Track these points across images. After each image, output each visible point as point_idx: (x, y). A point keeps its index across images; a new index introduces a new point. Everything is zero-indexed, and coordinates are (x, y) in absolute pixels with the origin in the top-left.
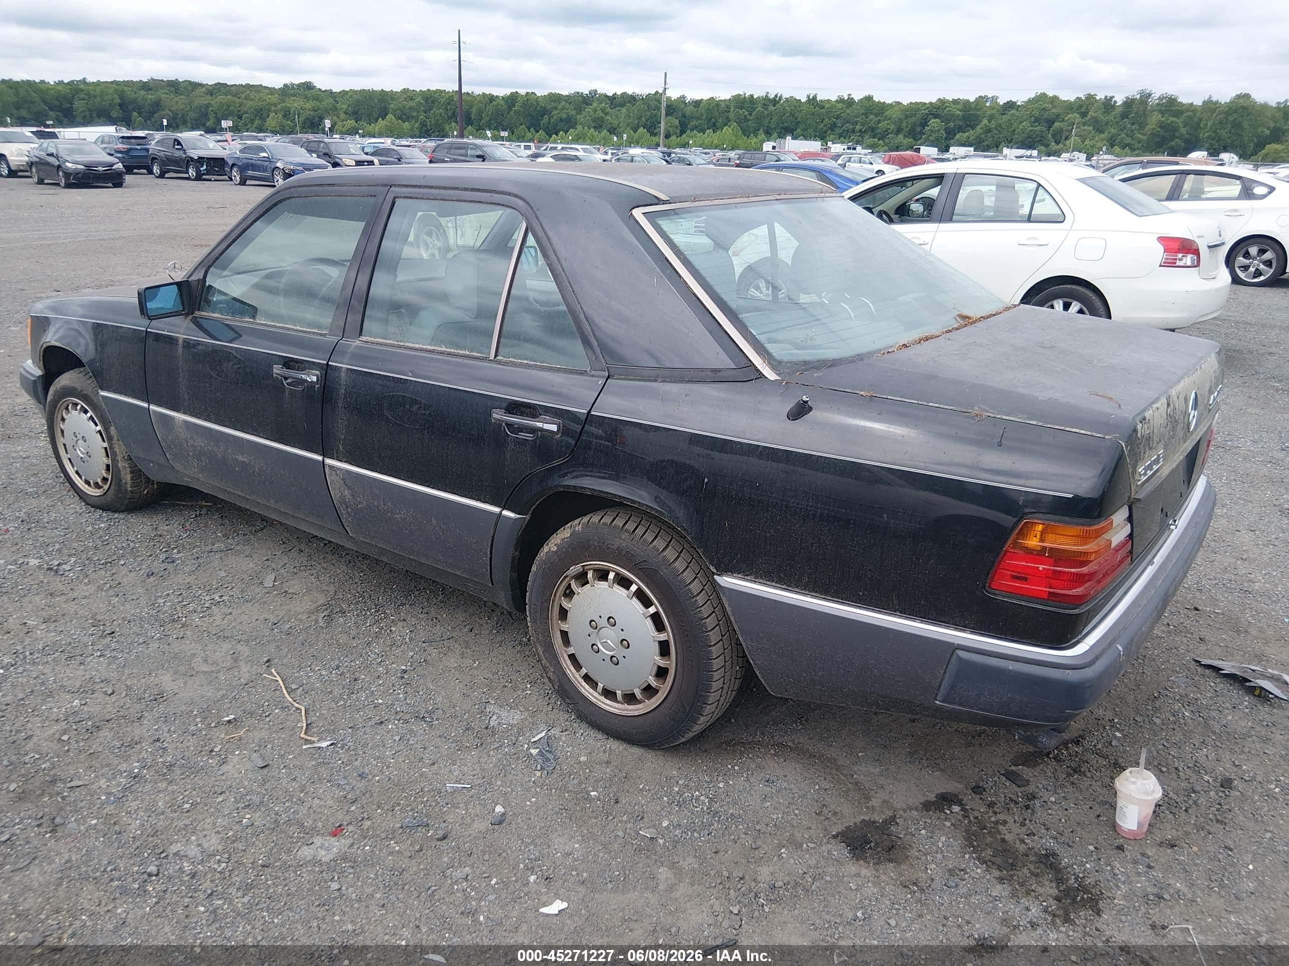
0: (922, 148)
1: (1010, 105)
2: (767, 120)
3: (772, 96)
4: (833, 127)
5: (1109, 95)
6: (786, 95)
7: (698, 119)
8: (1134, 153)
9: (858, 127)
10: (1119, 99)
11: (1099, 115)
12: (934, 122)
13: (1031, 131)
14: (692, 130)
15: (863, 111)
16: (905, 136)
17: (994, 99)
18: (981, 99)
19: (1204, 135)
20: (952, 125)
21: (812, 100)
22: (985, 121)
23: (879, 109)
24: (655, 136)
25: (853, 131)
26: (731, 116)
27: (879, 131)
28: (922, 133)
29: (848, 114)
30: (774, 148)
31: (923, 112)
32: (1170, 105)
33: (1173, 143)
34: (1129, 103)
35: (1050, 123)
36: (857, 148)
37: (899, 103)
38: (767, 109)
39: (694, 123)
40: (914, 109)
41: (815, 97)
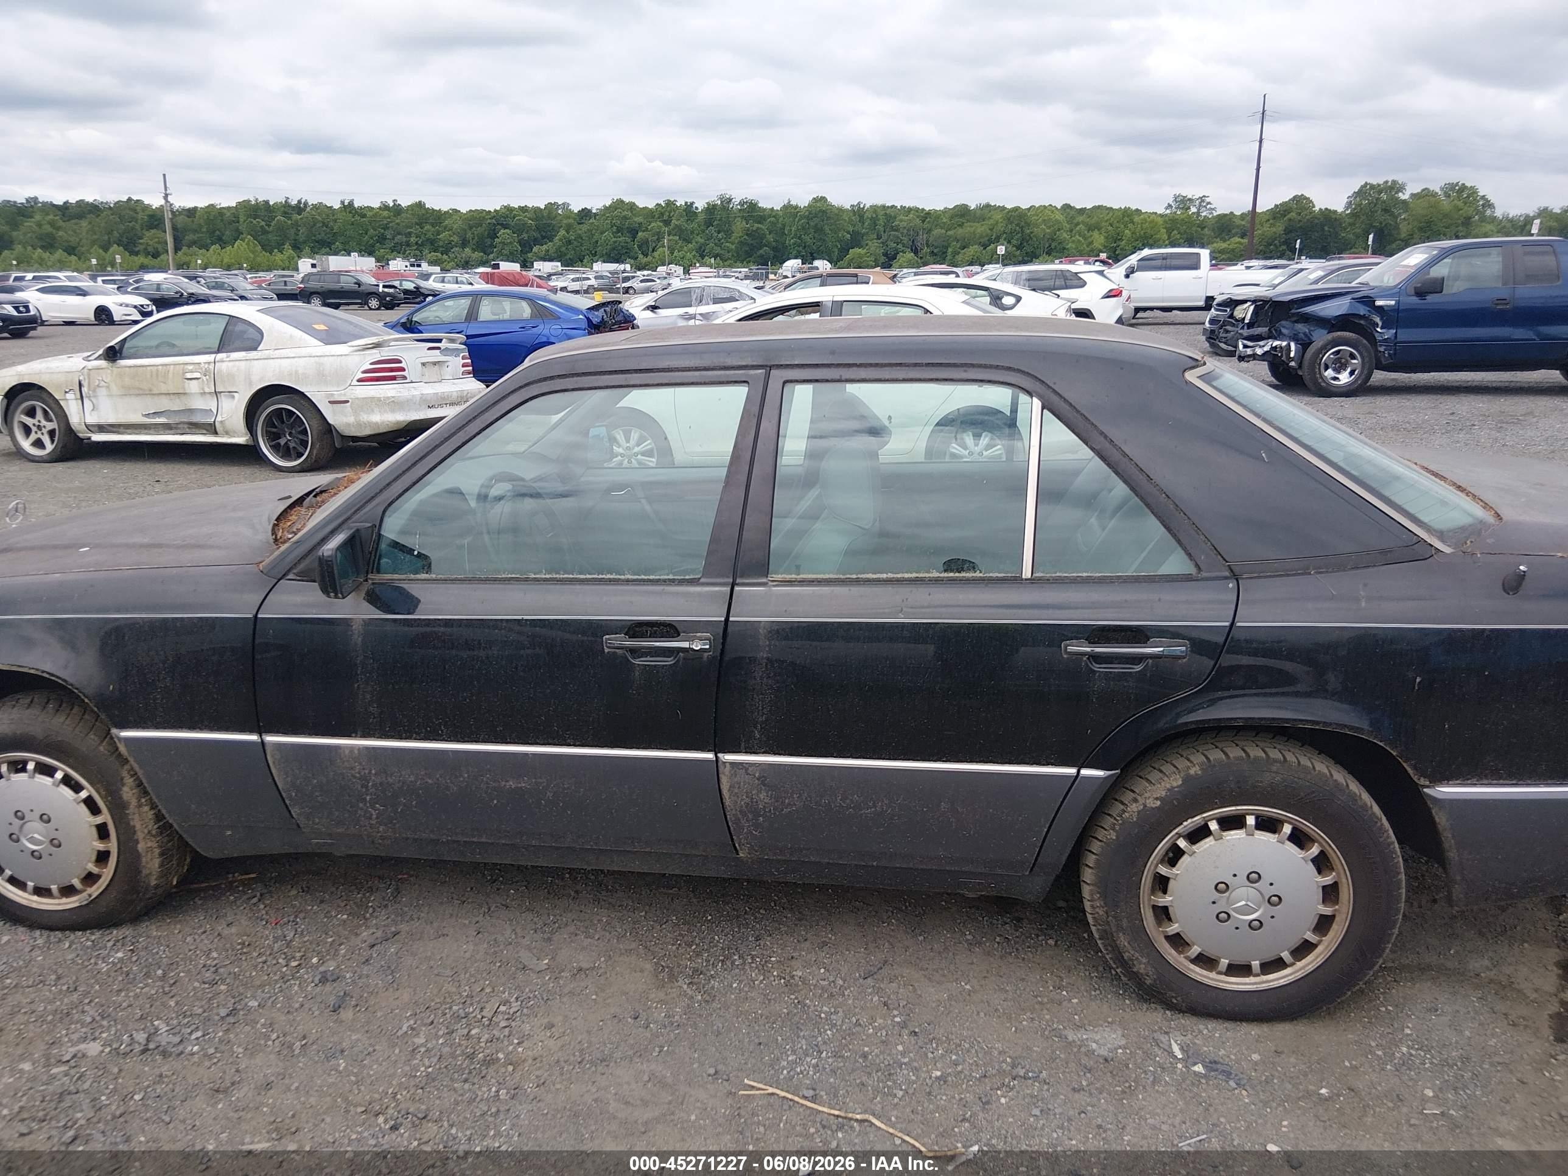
0: (502, 264)
1: (585, 213)
2: (293, 231)
3: (294, 202)
4: (382, 239)
5: (689, 201)
6: (312, 201)
7: (195, 231)
8: (726, 263)
9: (413, 239)
10: (700, 205)
11: (682, 222)
12: (504, 234)
13: (615, 242)
14: (189, 246)
15: (415, 220)
16: (474, 250)
17: (565, 205)
18: (551, 207)
19: (790, 241)
20: (525, 236)
21: (348, 207)
22: (562, 232)
23: (437, 218)
24: (137, 255)
25: (408, 245)
26: (242, 227)
27: (441, 243)
28: (492, 246)
29: (398, 224)
30: (314, 266)
31: (489, 221)
32: (751, 209)
33: (761, 251)
34: (711, 209)
35: (634, 232)
36: (423, 265)
37: (456, 211)
38: (290, 218)
39: (190, 237)
40: (477, 218)
41: (351, 203)
